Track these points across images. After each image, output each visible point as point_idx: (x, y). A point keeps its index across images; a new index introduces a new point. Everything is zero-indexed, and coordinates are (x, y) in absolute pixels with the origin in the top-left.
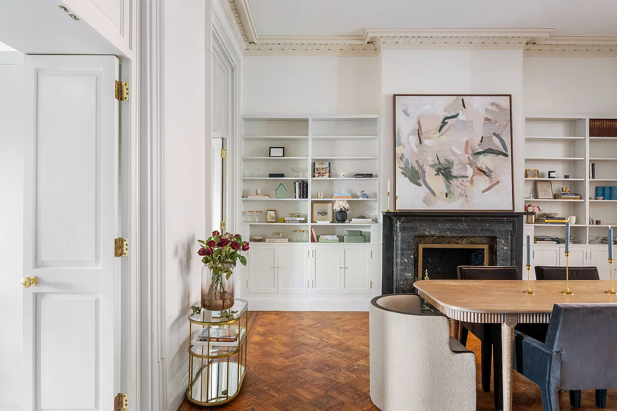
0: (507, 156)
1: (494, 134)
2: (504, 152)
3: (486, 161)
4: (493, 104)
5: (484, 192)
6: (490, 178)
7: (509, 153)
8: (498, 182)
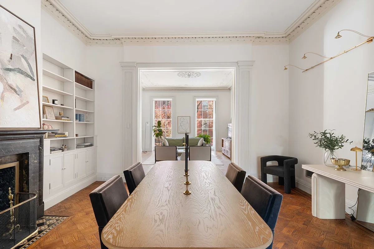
0: (34, 80)
1: (23, 56)
2: (32, 76)
3: (15, 79)
4: (20, 27)
5: (16, 109)
6: (21, 97)
7: (35, 78)
8: (28, 102)
